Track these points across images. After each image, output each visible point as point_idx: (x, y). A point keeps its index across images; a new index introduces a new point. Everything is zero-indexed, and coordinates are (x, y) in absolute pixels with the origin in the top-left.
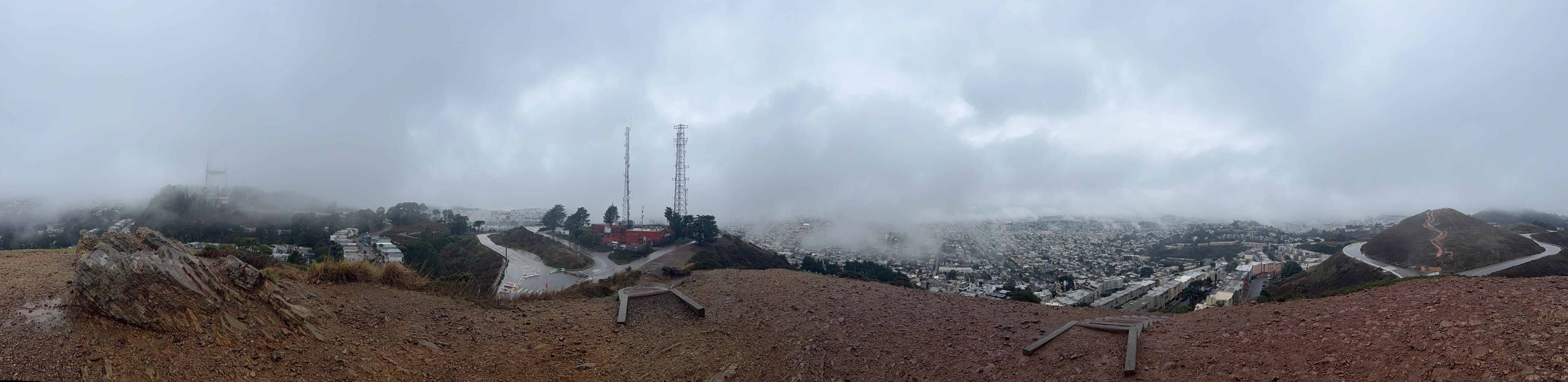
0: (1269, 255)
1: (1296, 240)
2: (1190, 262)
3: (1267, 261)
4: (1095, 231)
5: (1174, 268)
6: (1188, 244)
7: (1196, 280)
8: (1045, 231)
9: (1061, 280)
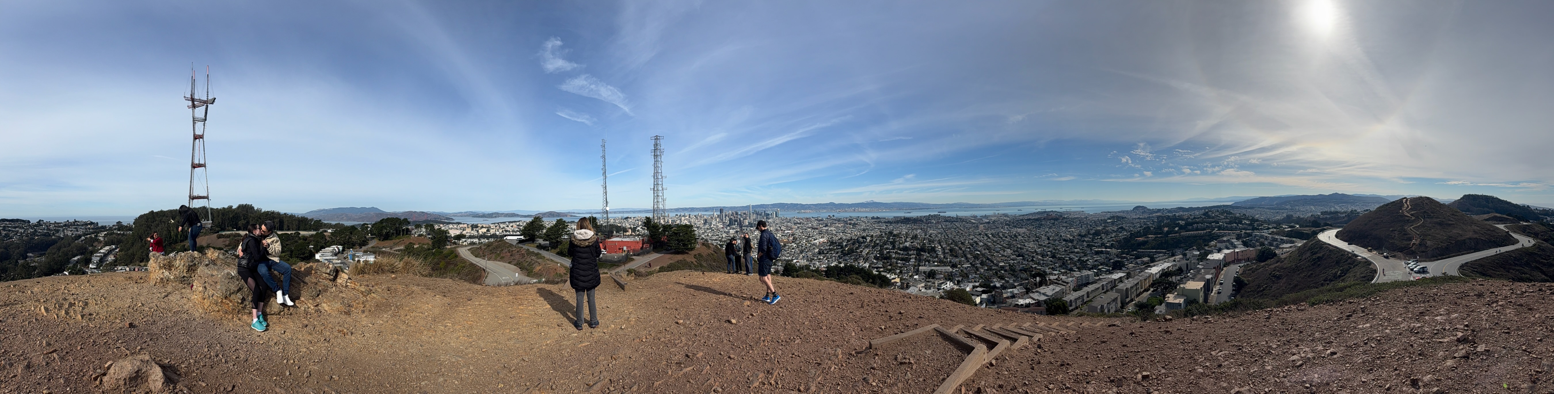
0: (1243, 242)
1: (1270, 226)
2: (1161, 253)
3: (1241, 248)
4: (1067, 227)
5: (1146, 259)
6: (1159, 236)
7: (1167, 271)
8: (1020, 229)
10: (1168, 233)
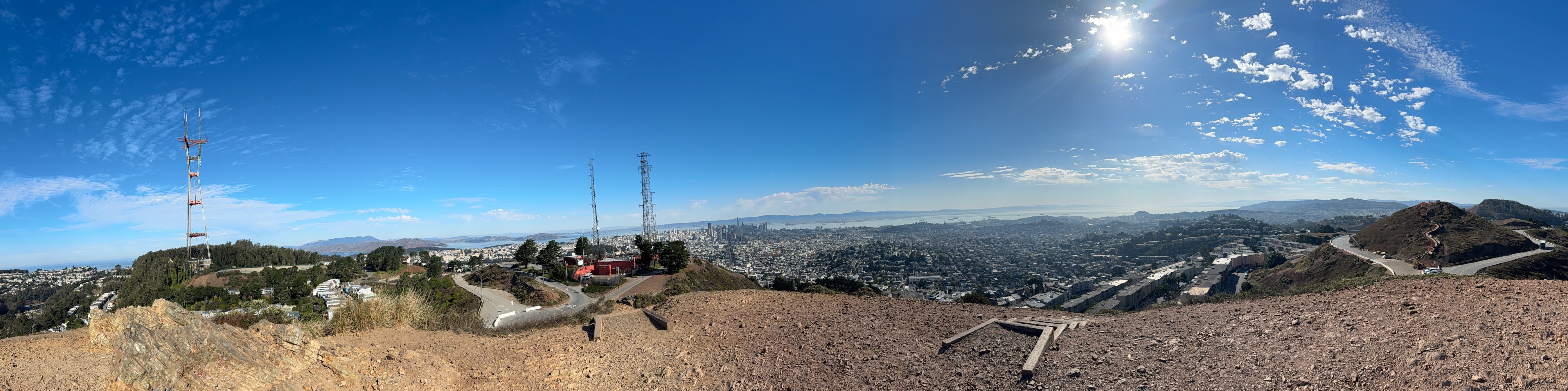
0: (1250, 247)
1: (1281, 232)
3: (1248, 253)
4: (1063, 232)
5: (1148, 266)
6: (1161, 242)
7: (1170, 277)
8: (1013, 235)
9: (1030, 284)
10: (1171, 238)
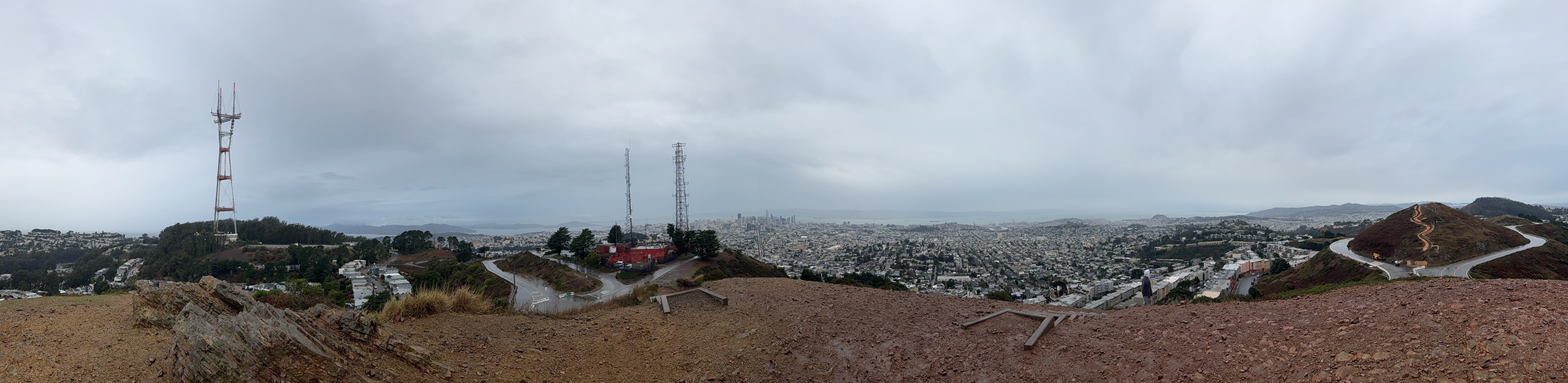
0: (1258, 253)
1: (1284, 237)
2: (1179, 262)
3: (1255, 259)
4: (1087, 234)
5: (1164, 269)
6: (1177, 245)
7: (1184, 280)
8: (1040, 237)
9: (1055, 285)
10: (1186, 242)
